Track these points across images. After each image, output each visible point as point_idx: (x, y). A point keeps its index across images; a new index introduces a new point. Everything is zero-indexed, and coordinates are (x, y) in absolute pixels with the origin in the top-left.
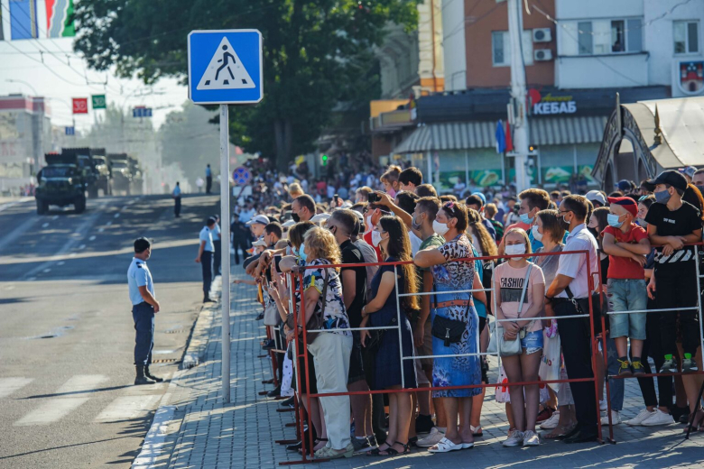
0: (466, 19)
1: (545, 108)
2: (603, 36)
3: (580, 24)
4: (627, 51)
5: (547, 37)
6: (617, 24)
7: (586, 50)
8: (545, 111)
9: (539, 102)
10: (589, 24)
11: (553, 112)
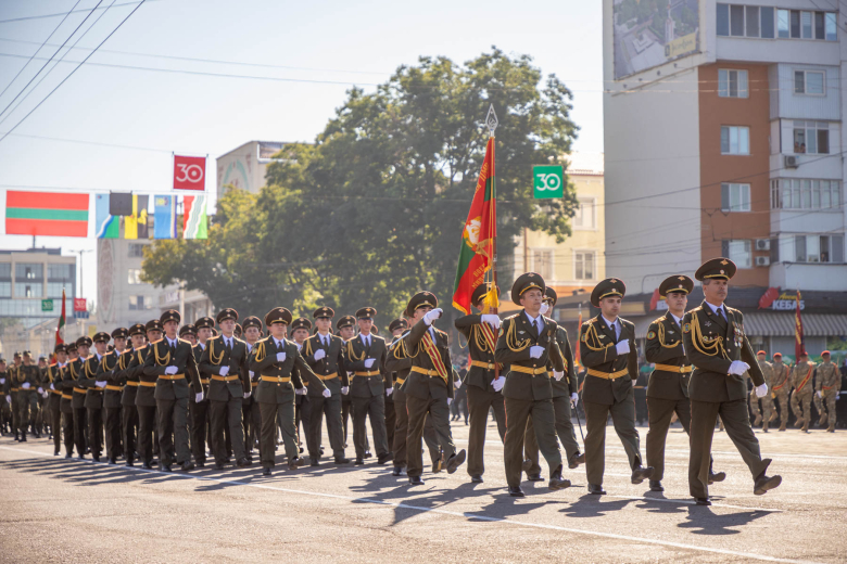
0: (702, 227)
1: (781, 305)
2: (813, 248)
3: (797, 237)
4: (831, 261)
5: (768, 246)
6: (824, 239)
7: (801, 259)
8: (781, 308)
9: (777, 299)
10: (804, 238)
11: (787, 308)
